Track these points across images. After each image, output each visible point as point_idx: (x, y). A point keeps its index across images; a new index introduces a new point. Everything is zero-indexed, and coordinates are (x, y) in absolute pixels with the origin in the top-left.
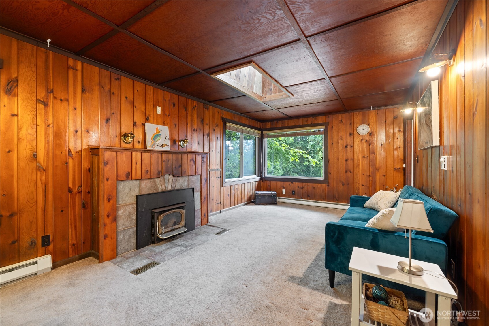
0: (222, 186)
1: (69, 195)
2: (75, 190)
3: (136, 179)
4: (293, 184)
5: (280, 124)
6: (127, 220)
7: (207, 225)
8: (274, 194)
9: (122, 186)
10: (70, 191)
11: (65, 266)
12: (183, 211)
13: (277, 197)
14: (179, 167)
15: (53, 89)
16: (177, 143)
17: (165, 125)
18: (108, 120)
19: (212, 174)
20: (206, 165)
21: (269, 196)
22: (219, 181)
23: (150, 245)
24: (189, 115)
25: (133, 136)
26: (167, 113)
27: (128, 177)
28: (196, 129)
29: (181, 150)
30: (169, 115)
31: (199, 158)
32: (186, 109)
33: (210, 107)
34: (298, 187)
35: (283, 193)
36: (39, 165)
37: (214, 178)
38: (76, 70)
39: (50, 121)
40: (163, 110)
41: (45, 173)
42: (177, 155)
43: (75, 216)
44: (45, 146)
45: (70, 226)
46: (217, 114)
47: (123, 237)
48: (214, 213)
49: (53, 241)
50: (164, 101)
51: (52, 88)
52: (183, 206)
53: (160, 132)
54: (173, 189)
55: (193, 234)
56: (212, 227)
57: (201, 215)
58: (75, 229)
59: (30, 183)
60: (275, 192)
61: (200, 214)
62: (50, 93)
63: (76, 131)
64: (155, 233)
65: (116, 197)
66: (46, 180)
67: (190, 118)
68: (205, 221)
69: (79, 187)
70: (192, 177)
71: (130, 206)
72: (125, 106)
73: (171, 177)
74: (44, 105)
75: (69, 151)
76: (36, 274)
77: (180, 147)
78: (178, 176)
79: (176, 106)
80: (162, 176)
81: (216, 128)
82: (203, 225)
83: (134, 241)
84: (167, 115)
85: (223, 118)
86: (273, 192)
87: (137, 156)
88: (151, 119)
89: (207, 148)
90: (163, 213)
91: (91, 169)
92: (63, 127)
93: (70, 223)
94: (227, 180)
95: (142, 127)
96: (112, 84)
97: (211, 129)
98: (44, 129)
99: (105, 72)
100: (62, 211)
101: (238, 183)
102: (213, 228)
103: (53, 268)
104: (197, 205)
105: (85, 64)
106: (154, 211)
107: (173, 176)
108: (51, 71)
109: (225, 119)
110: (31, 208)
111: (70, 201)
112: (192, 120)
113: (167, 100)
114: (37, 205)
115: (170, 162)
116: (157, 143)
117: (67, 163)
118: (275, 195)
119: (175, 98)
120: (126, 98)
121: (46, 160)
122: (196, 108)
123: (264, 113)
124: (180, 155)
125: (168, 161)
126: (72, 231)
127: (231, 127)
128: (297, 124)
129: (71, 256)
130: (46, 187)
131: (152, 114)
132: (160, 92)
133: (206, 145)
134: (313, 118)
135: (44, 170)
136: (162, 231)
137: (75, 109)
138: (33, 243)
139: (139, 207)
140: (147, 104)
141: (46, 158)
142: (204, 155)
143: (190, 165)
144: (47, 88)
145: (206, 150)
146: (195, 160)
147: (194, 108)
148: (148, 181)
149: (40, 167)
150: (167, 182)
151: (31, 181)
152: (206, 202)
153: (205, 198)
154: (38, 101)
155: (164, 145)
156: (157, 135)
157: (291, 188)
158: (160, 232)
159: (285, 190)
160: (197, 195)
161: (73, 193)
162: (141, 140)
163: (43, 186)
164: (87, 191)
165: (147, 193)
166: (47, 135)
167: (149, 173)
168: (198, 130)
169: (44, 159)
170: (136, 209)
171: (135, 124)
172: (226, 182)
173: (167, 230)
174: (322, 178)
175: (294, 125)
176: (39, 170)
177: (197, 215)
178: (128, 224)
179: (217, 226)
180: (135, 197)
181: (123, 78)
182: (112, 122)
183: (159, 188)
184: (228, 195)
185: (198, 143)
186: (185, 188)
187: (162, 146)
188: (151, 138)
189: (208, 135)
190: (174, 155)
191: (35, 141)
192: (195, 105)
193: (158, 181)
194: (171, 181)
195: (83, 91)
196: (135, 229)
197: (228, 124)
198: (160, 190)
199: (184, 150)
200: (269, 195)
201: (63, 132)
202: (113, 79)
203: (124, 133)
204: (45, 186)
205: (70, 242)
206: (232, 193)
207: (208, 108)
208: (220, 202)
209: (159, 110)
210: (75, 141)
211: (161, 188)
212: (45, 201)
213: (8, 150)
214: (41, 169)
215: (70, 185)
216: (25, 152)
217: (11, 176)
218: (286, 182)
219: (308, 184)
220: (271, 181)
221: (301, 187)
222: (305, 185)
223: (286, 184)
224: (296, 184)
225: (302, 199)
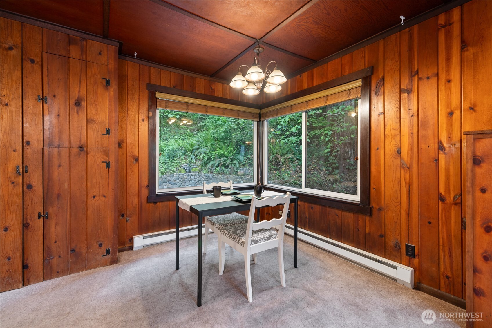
1: (441, 204)
10: (441, 198)
36: (403, 162)
38: (451, 24)
39: (415, 109)
41: (409, 171)
43: (449, 235)
44: (409, 140)
45: (441, 248)
49: (418, 255)
51: (416, 69)
58: (450, 256)
59: (395, 181)
62: (415, 75)
63: (451, 113)
66: (410, 180)
69: (457, 195)
74: (408, 93)
75: (440, 143)
92: (430, 112)
98: (407, 121)
100: (429, 223)
103: (417, 288)
108: (415, 50)
110: (396, 207)
111: (442, 212)
114: (401, 206)
117: (437, 160)
121: (410, 156)
126: (444, 256)
129: (442, 290)
130: (410, 188)
135: (408, 168)
138: (397, 247)
141: (410, 154)
144: (411, 72)
149: (404, 164)
151: (395, 179)
154: (402, 91)
161: (445, 202)
163: (407, 186)
166: (411, 126)
169: (408, 155)
176: (403, 168)
191: (399, 135)
195: (463, 48)
201: (431, 119)
204: (409, 186)
205: (442, 269)
212: (409, 204)
213: (377, 148)
214: (405, 166)
215: (442, 191)
216: (391, 146)
217: (379, 172)
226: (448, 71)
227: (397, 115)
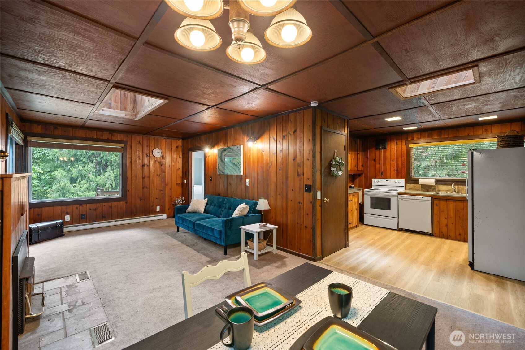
4: (82, 206)
34: (90, 209)
128: (89, 137)
157: (79, 212)
159: (69, 216)
174: (119, 195)
175: (85, 137)
218: (71, 206)
219: (104, 204)
220: (43, 208)
221: (95, 208)
222: (100, 206)
223: (70, 208)
224: (86, 206)
225: (96, 221)
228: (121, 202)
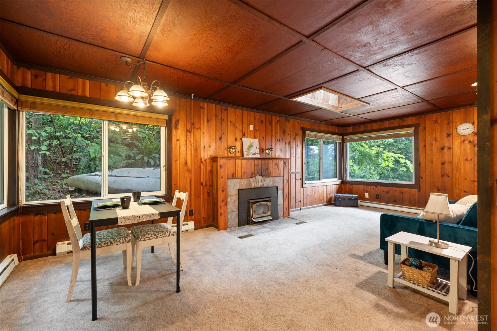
0: (302, 187)
1: (201, 187)
2: (204, 184)
3: (238, 178)
4: (377, 188)
5: (362, 128)
6: (233, 205)
7: (288, 217)
8: (355, 197)
9: (230, 182)
10: (202, 184)
11: (200, 230)
12: (269, 204)
13: (359, 201)
14: (266, 170)
15: (193, 123)
16: (265, 151)
17: (256, 139)
18: (220, 138)
19: (293, 176)
20: (287, 169)
21: (350, 199)
22: (299, 182)
23: (247, 225)
24: (273, 128)
25: (235, 148)
26: (257, 129)
27: (233, 176)
28: (279, 139)
29: (268, 157)
30: (259, 130)
31: (281, 163)
32: (271, 124)
33: (291, 120)
34: (383, 191)
35: (366, 197)
36: (188, 168)
37: (294, 179)
38: (204, 109)
39: (193, 142)
40: (254, 127)
41: (191, 173)
42: (265, 161)
43: (204, 200)
44: (190, 157)
45: (202, 206)
46: (297, 124)
47: (231, 217)
48: (295, 209)
49: (194, 213)
50: (255, 120)
52: (270, 200)
53: (252, 144)
54: (262, 186)
55: (277, 222)
56: (292, 219)
57: (284, 209)
58: (204, 208)
60: (356, 195)
61: (282, 208)
62: (192, 125)
63: (204, 147)
64: (250, 217)
65: (227, 189)
66: (191, 177)
67: (274, 131)
68: (287, 215)
69: (206, 182)
70: (276, 178)
71: (235, 196)
72: (230, 128)
73: (261, 177)
74: (190, 133)
75: (201, 159)
76: (188, 231)
77: (267, 154)
78: (265, 177)
79: (264, 123)
80: (254, 176)
81: (297, 136)
82: (285, 217)
83: (237, 220)
84: (257, 130)
85: (302, 127)
86: (353, 195)
87: (238, 162)
88: (246, 134)
89: (289, 154)
90: (256, 203)
91: (212, 170)
92: (198, 145)
93: (202, 204)
94: (306, 182)
95: (240, 141)
96: (223, 113)
97: (291, 138)
98: (189, 147)
99: (219, 107)
100: (198, 196)
101: (317, 185)
102: (294, 220)
103: (195, 229)
104: (280, 201)
105: (208, 104)
106: (249, 201)
107: (262, 176)
108: (192, 112)
109: (304, 128)
111: (202, 190)
112: (276, 132)
113: (257, 119)
115: (260, 166)
116: (250, 152)
117: (200, 167)
118: (357, 198)
119: (263, 116)
120: (231, 122)
121: (191, 165)
122: (279, 122)
123: (343, 120)
124: (267, 161)
125: (259, 165)
126: (203, 209)
127: (310, 135)
128: (382, 127)
129: (202, 224)
131: (247, 131)
132: (252, 113)
133: (287, 152)
134: (401, 119)
135: (190, 171)
136: (255, 216)
137: (204, 133)
139: (240, 197)
140: (243, 124)
141: (191, 164)
142: (286, 161)
143: (275, 168)
144: (191, 122)
145: (288, 156)
146: (278, 165)
147: (277, 122)
148: (245, 180)
150: (257, 181)
151: (185, 177)
152: (287, 198)
153: (287, 195)
154: (188, 131)
155: (255, 154)
156: (251, 146)
157: (375, 192)
158: (254, 217)
159: (368, 194)
160: (280, 192)
161: (203, 186)
162: (240, 151)
163: (190, 180)
164: (210, 185)
165: (244, 188)
166: (191, 150)
167: (246, 174)
168: (281, 140)
169: (190, 164)
170: (238, 198)
171: (236, 139)
172: (305, 184)
173: (258, 216)
174: (412, 183)
175: (379, 128)
176: (188, 171)
177: (280, 208)
178: (233, 208)
179: (296, 219)
180: (238, 190)
181: (229, 108)
182: (223, 139)
183: (253, 185)
184: (307, 195)
185: (281, 150)
186: (271, 186)
187: (254, 154)
188: (247, 149)
189: (289, 143)
190: (262, 161)
191: (186, 154)
192: (278, 119)
193: (252, 180)
194: (260, 180)
195: (208, 121)
196: (237, 212)
197: (307, 132)
198: (253, 186)
199: (270, 157)
200: (350, 197)
201: (198, 148)
202: (223, 110)
203: (230, 146)
205: (202, 216)
206: (312, 194)
207: (289, 120)
208: (300, 201)
209: (251, 127)
210: (204, 153)
211: (254, 185)
212: (191, 189)
213: (175, 160)
214: (189, 170)
215: (202, 181)
216: (182, 160)
217: (177, 174)
218: (370, 186)
219: (395, 188)
220: (353, 185)
221: (387, 191)
222: (391, 189)
223: (369, 188)
224: (380, 188)
225: (388, 203)
226: (204, 129)
227: (185, 143)
228: (413, 190)
